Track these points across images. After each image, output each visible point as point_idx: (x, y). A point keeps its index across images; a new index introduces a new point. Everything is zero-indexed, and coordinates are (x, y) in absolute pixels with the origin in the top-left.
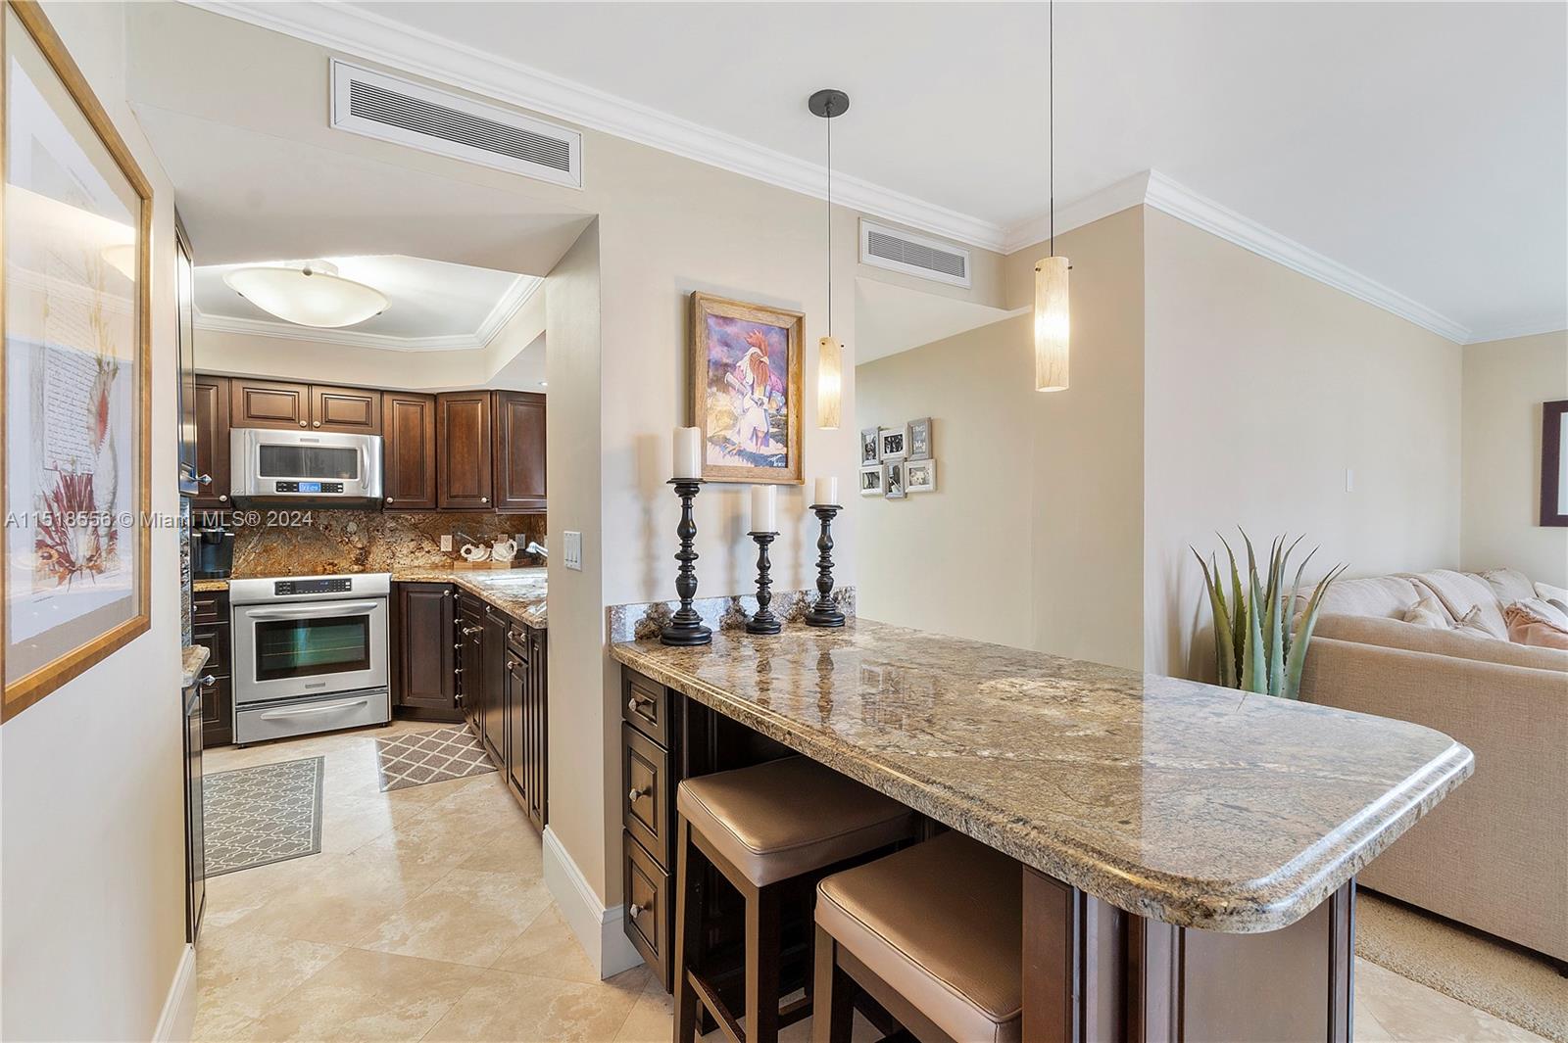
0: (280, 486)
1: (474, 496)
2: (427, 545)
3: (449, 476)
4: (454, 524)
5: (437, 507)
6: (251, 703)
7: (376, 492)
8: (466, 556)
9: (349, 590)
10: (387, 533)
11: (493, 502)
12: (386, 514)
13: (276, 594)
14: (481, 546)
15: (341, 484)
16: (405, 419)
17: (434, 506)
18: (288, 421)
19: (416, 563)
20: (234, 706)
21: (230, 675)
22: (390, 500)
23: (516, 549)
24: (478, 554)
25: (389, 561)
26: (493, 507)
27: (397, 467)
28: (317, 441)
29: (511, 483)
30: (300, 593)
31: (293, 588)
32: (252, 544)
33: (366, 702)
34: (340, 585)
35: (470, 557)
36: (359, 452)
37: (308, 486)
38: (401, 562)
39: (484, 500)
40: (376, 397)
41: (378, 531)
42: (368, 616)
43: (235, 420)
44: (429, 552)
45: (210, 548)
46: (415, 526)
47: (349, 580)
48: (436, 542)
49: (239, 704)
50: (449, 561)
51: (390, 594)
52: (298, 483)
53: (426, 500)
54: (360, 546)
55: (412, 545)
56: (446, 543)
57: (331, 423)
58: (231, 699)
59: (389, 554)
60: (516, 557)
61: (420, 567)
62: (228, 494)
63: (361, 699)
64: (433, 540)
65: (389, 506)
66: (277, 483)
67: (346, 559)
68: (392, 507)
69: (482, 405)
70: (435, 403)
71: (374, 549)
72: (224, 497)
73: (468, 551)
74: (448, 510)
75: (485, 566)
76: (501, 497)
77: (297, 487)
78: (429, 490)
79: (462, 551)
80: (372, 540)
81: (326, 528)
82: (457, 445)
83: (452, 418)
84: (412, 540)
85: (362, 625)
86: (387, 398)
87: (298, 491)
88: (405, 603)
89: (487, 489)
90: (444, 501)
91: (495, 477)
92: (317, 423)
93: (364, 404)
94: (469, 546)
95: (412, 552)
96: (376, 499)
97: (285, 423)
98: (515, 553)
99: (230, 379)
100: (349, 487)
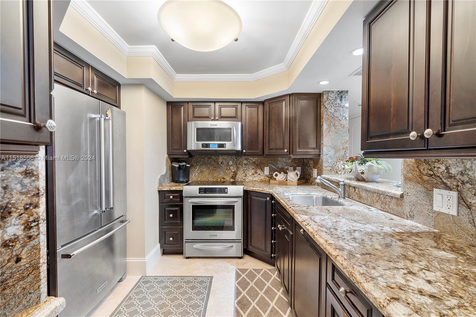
0: (203, 145)
1: (280, 149)
2: (259, 171)
3: (269, 139)
4: (270, 162)
5: (263, 154)
6: (190, 240)
7: (239, 148)
8: (275, 177)
9: (227, 193)
10: (244, 166)
11: (289, 152)
12: (243, 158)
13: (199, 193)
14: (282, 173)
15: (225, 144)
16: (251, 114)
17: (262, 154)
18: (207, 118)
19: (254, 179)
20: (184, 241)
21: (183, 226)
22: (244, 151)
23: (299, 175)
24: (281, 177)
25: (244, 178)
26: (290, 154)
27: (247, 136)
28: (216, 125)
29: (299, 142)
30: (208, 193)
31: (205, 191)
32: (197, 169)
33: (232, 246)
34: (224, 191)
35: (277, 178)
36: (232, 129)
37: (214, 145)
38: (249, 178)
39: (286, 150)
40: (239, 105)
41: (240, 164)
42: (234, 205)
43: (189, 119)
44: (259, 174)
45: (181, 171)
46: (254, 163)
47: (227, 188)
48: (263, 170)
49: (186, 240)
50: (268, 179)
51: (243, 196)
52: (209, 144)
53: (259, 151)
54: (233, 171)
55: (253, 171)
56: (267, 170)
57: (222, 118)
58: (183, 237)
59: (244, 175)
60: (299, 180)
61: (256, 181)
62: (186, 150)
63: (230, 244)
64: (261, 169)
65: (244, 154)
66: (202, 144)
67: (228, 176)
68: (245, 154)
69: (285, 102)
70: (263, 105)
71: (239, 172)
72: (185, 150)
73: (276, 175)
74: (269, 155)
75: (284, 183)
76: (294, 149)
77: (209, 146)
78: (260, 146)
79: (274, 175)
80: (238, 168)
81: (222, 163)
82: (273, 124)
83: (270, 111)
84: (253, 169)
85: (232, 210)
86: (244, 105)
87: (209, 148)
88: (250, 200)
89: (287, 145)
90: (267, 152)
91: (291, 139)
92: (217, 118)
93: (235, 108)
94: (276, 173)
95: (253, 174)
96: (239, 151)
97: (206, 119)
98: (298, 177)
99: (188, 102)
100: (229, 146)
